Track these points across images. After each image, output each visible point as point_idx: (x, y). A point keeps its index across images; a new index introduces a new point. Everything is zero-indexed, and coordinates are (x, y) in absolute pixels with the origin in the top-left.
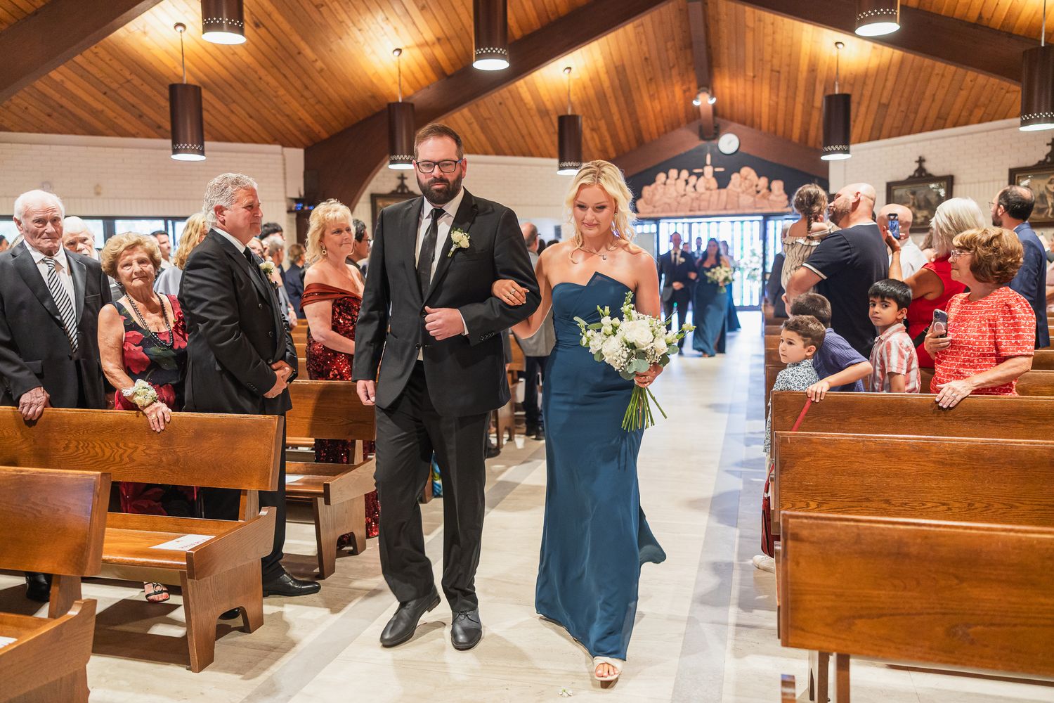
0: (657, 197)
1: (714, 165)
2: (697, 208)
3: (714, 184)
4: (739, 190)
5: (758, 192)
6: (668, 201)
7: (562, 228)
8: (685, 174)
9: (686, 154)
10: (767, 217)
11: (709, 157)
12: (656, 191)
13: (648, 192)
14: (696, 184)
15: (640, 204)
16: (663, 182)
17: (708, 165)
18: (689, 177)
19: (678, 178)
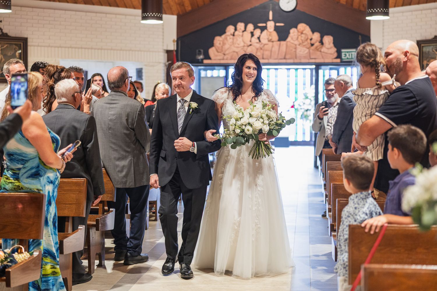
0: (227, 46)
1: (275, 20)
3: (275, 36)
4: (296, 43)
5: (312, 45)
6: (236, 50)
7: (144, 71)
8: (250, 27)
9: (252, 9)
10: (318, 66)
11: (271, 13)
12: (225, 41)
13: (219, 42)
14: (260, 36)
15: (212, 52)
16: (232, 33)
17: (270, 20)
18: (254, 29)
19: (245, 30)
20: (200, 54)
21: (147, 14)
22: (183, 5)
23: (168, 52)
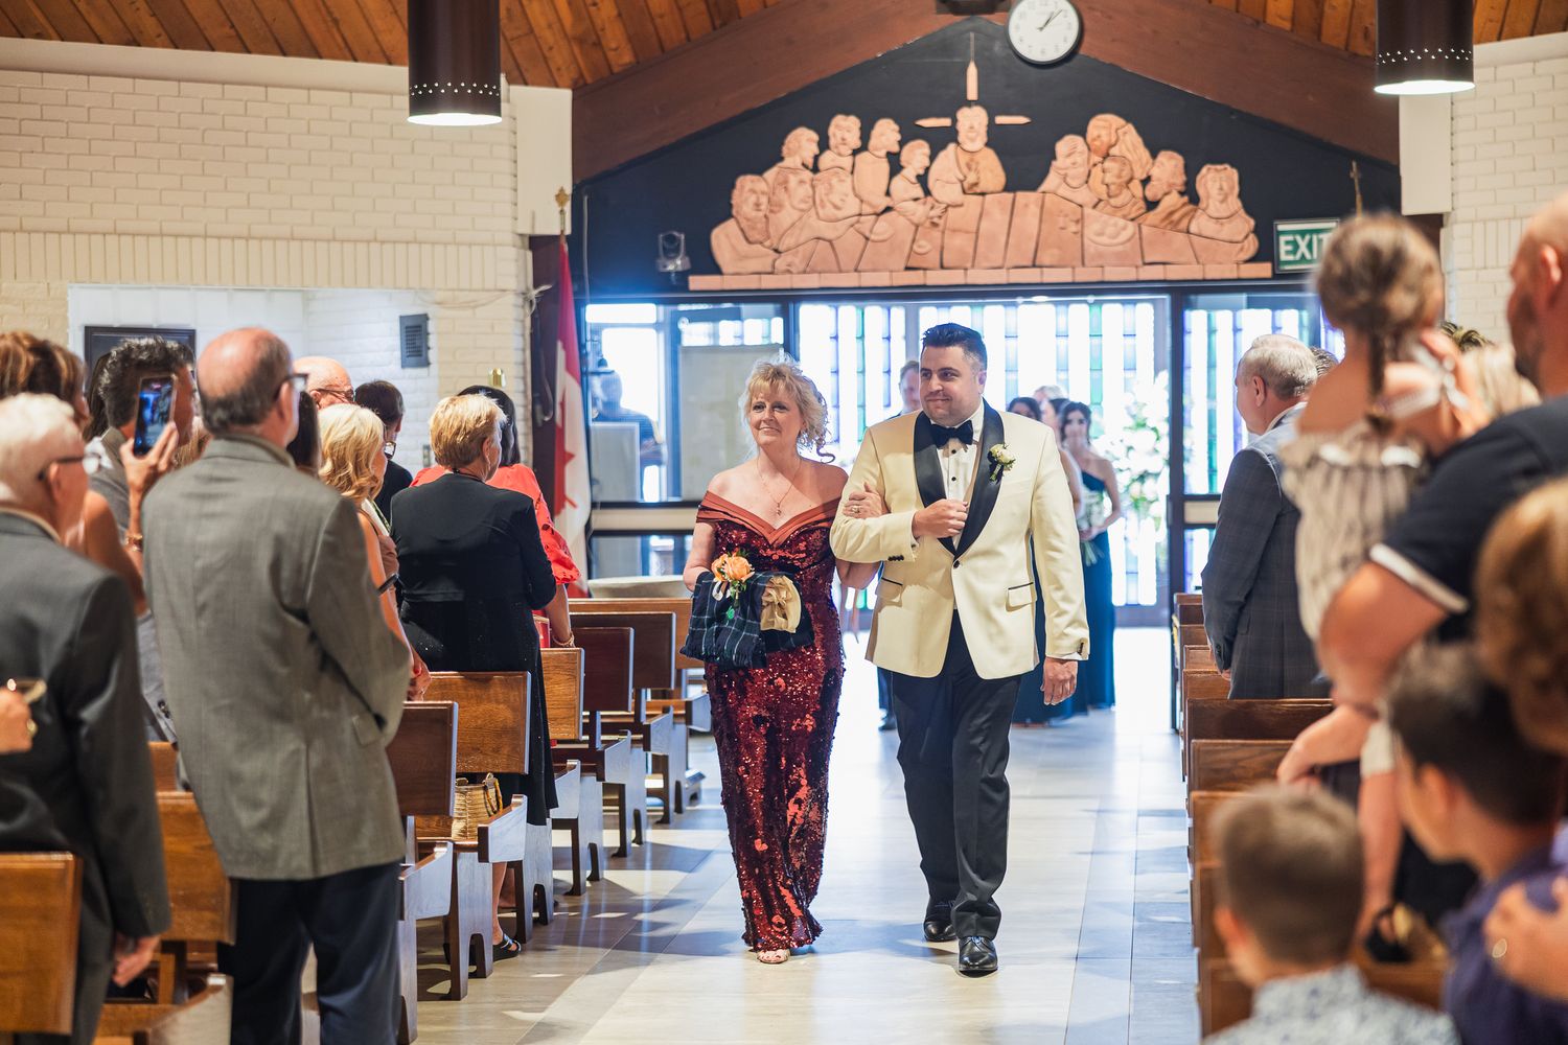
0: (786, 216)
1: (991, 103)
2: (934, 259)
3: (991, 170)
4: (1084, 196)
5: (1151, 205)
6: (828, 232)
7: (431, 326)
8: (886, 133)
9: (890, 57)
10: (1182, 295)
11: (972, 72)
12: (781, 195)
13: (753, 198)
14: (927, 169)
15: (724, 240)
16: (810, 162)
17: (969, 104)
18: (902, 144)
19: (864, 147)
20: (671, 252)
21: (431, 86)
22: (598, 44)
23: (537, 244)
